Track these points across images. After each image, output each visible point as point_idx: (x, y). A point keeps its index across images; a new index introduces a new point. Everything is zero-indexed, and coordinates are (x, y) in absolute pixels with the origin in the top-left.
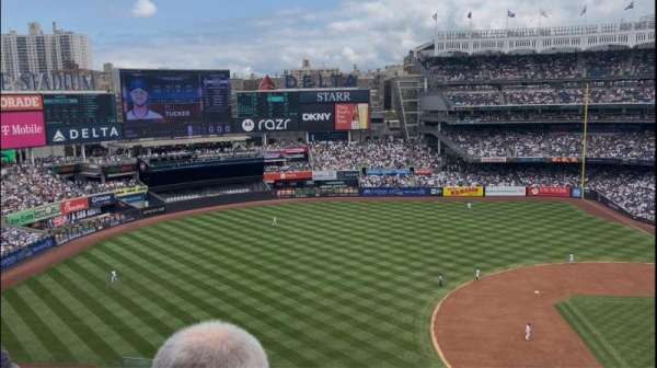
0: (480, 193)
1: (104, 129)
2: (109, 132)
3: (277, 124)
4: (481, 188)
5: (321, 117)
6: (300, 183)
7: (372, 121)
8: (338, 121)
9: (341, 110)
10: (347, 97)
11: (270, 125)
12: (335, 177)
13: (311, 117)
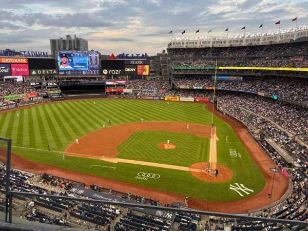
0: (178, 100)
1: (51, 71)
2: (53, 72)
3: (116, 72)
4: (178, 98)
5: (132, 70)
6: (120, 93)
7: (150, 72)
8: (138, 71)
9: (139, 68)
10: (141, 62)
11: (113, 72)
12: (131, 92)
13: (128, 70)
